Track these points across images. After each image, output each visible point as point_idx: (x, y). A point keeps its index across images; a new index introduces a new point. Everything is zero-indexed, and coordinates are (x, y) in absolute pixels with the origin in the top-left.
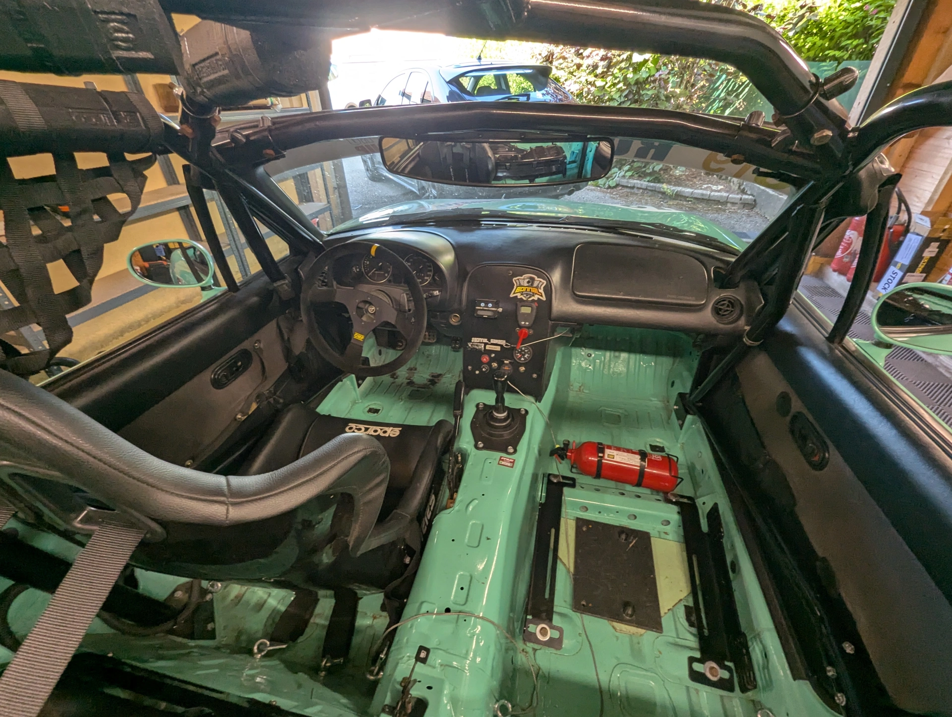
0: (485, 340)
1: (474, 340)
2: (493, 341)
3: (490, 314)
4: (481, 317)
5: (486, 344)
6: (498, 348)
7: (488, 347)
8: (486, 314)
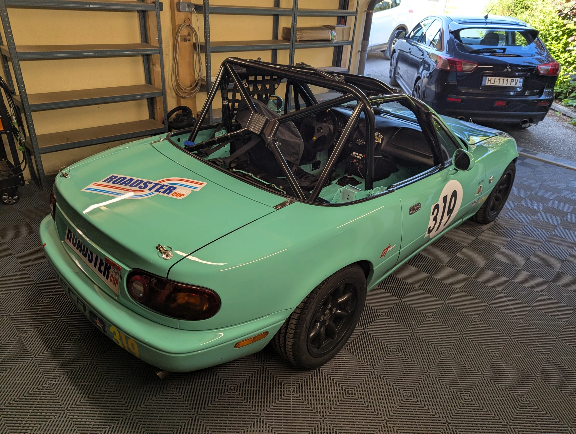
0: (357, 154)
1: (354, 153)
2: (359, 155)
3: (361, 144)
4: (358, 144)
5: (357, 155)
6: (360, 158)
7: (357, 157)
8: (359, 144)
